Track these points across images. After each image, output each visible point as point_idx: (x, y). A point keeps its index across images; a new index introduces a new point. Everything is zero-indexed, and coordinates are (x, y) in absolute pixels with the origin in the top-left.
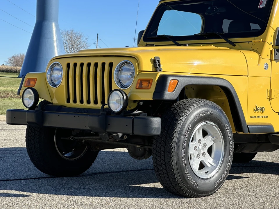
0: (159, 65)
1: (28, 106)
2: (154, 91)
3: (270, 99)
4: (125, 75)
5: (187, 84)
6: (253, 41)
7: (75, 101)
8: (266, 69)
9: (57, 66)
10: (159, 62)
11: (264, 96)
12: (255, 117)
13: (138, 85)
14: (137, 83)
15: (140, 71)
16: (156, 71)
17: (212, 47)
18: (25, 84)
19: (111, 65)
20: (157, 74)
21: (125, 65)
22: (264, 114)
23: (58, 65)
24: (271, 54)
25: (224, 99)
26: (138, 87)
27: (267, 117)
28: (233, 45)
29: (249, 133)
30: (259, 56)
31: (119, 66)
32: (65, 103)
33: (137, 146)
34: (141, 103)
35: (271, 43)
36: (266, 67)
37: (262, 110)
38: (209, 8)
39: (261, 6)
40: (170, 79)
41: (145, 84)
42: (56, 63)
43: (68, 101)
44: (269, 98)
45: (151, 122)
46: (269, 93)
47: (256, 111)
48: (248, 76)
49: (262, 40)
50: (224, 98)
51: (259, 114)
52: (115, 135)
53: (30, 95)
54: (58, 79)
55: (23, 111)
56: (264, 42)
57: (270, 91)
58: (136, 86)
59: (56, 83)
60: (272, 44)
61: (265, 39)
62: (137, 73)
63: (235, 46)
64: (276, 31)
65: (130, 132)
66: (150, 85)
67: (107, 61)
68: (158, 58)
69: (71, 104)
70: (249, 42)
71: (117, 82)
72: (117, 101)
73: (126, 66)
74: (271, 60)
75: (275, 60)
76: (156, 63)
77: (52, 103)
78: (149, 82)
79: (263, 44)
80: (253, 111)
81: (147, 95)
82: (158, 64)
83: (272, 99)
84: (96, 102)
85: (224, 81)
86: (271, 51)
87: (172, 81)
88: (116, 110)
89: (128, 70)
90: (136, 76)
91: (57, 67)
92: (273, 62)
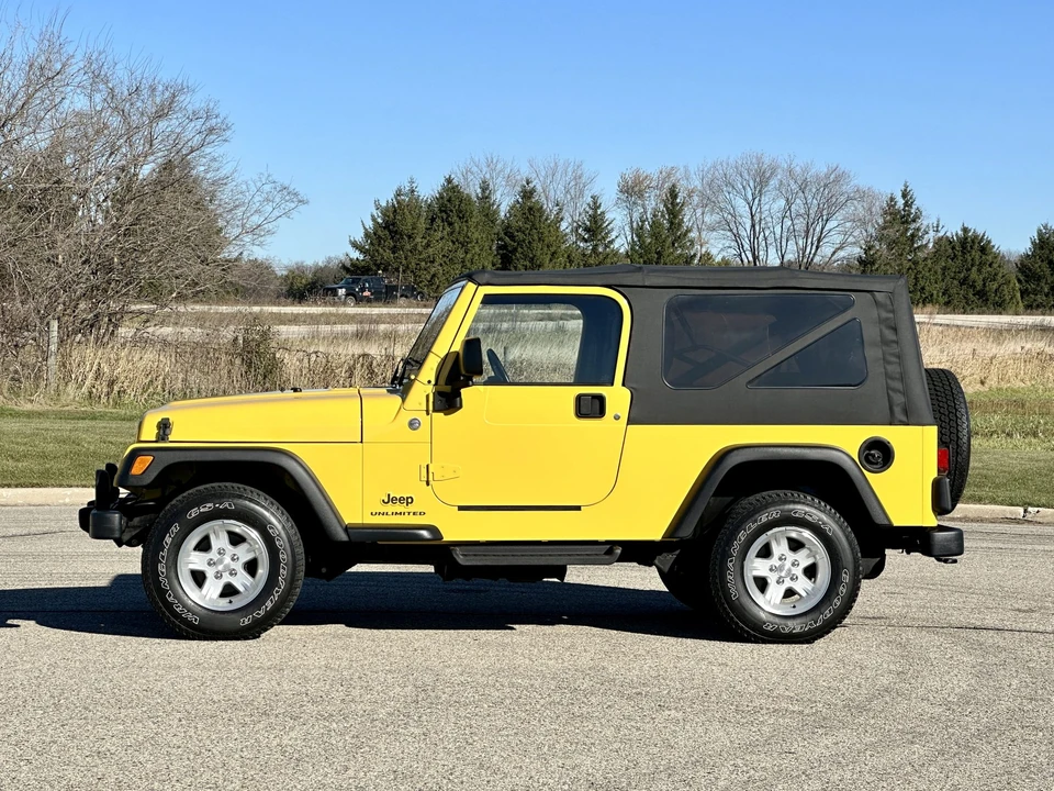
0: (165, 432)
8: (414, 429)
11: (416, 475)
12: (385, 514)
22: (413, 508)
24: (427, 401)
27: (422, 513)
30: (401, 407)
36: (416, 425)
44: (425, 479)
46: (425, 470)
47: (386, 503)
48: (360, 442)
51: (396, 508)
57: (428, 466)
64: (444, 360)
75: (435, 411)
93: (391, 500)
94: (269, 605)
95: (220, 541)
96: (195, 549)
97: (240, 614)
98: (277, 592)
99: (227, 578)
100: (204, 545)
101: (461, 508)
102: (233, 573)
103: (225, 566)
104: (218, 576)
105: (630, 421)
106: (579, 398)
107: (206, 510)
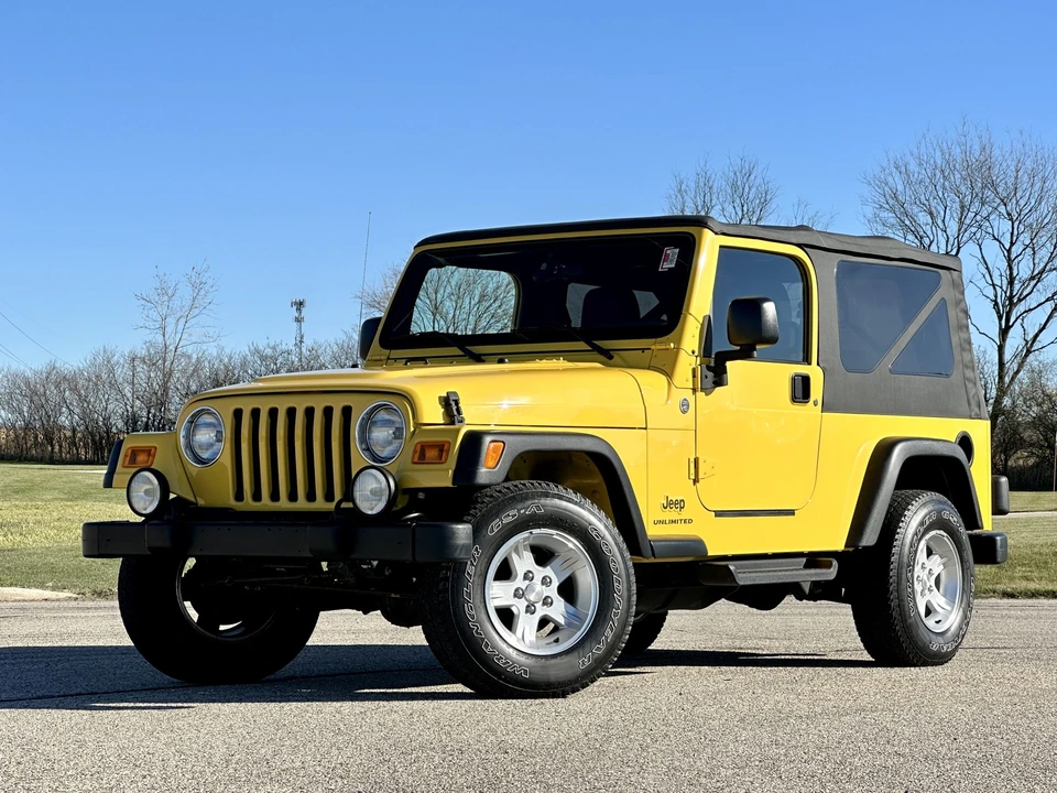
0: (458, 410)
1: (144, 512)
2: (454, 468)
3: (696, 481)
4: (380, 434)
5: (523, 450)
6: (653, 347)
7: (257, 496)
8: (684, 412)
9: (206, 416)
10: (457, 402)
11: (683, 472)
12: (663, 522)
13: (417, 455)
14: (415, 452)
15: (418, 425)
16: (453, 423)
17: (561, 363)
18: (124, 462)
19: (347, 412)
20: (458, 431)
21: (382, 412)
22: (685, 514)
23: (210, 413)
24: (694, 376)
25: (595, 481)
26: (416, 460)
27: (690, 521)
28: (608, 357)
29: (652, 560)
30: (669, 383)
31: (367, 413)
32: (232, 503)
33: (393, 595)
34: (421, 496)
35: (693, 352)
36: (685, 407)
37: (679, 504)
38: (544, 266)
39: (667, 265)
40: (488, 439)
41: (431, 454)
42: (203, 410)
43: (239, 496)
44: (693, 477)
45: (453, 534)
46: (692, 465)
47: (665, 508)
48: (645, 429)
49: (672, 345)
50: (597, 480)
51: (672, 514)
52: (364, 567)
53: (147, 487)
54: (211, 445)
55: (127, 524)
56: (678, 349)
57: (696, 461)
58: (413, 458)
59: (205, 455)
60: (696, 354)
61: (679, 341)
62: (412, 429)
63: (611, 358)
64: (702, 325)
65: (408, 557)
66: (444, 454)
67: (338, 404)
68: (455, 393)
69: (249, 504)
70: (643, 350)
71: (363, 450)
72: (373, 492)
73: (383, 415)
74: (694, 390)
75: (702, 389)
76: (450, 404)
77: (196, 504)
78: (442, 449)
79: (674, 356)
80: (659, 507)
81: (440, 477)
82: (454, 408)
83: (701, 481)
84: (311, 497)
85: (598, 441)
86: (694, 370)
87: (492, 445)
88: (372, 509)
89: (388, 423)
90: (409, 435)
91: (208, 419)
92: (700, 395)
93: (670, 504)
94: (609, 634)
95: (524, 562)
96: (495, 579)
97: (576, 654)
98: (616, 615)
99: (541, 611)
100: (505, 573)
101: (719, 514)
102: (547, 602)
103: (538, 594)
104: (530, 609)
105: (826, 408)
106: (793, 380)
107: (510, 519)
